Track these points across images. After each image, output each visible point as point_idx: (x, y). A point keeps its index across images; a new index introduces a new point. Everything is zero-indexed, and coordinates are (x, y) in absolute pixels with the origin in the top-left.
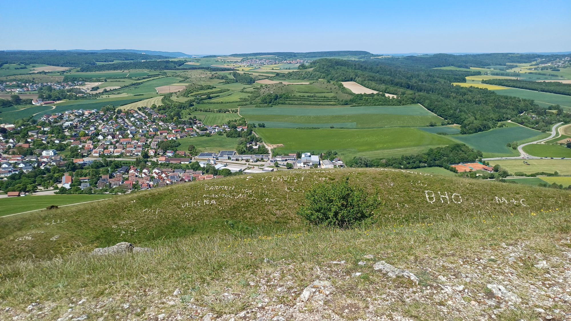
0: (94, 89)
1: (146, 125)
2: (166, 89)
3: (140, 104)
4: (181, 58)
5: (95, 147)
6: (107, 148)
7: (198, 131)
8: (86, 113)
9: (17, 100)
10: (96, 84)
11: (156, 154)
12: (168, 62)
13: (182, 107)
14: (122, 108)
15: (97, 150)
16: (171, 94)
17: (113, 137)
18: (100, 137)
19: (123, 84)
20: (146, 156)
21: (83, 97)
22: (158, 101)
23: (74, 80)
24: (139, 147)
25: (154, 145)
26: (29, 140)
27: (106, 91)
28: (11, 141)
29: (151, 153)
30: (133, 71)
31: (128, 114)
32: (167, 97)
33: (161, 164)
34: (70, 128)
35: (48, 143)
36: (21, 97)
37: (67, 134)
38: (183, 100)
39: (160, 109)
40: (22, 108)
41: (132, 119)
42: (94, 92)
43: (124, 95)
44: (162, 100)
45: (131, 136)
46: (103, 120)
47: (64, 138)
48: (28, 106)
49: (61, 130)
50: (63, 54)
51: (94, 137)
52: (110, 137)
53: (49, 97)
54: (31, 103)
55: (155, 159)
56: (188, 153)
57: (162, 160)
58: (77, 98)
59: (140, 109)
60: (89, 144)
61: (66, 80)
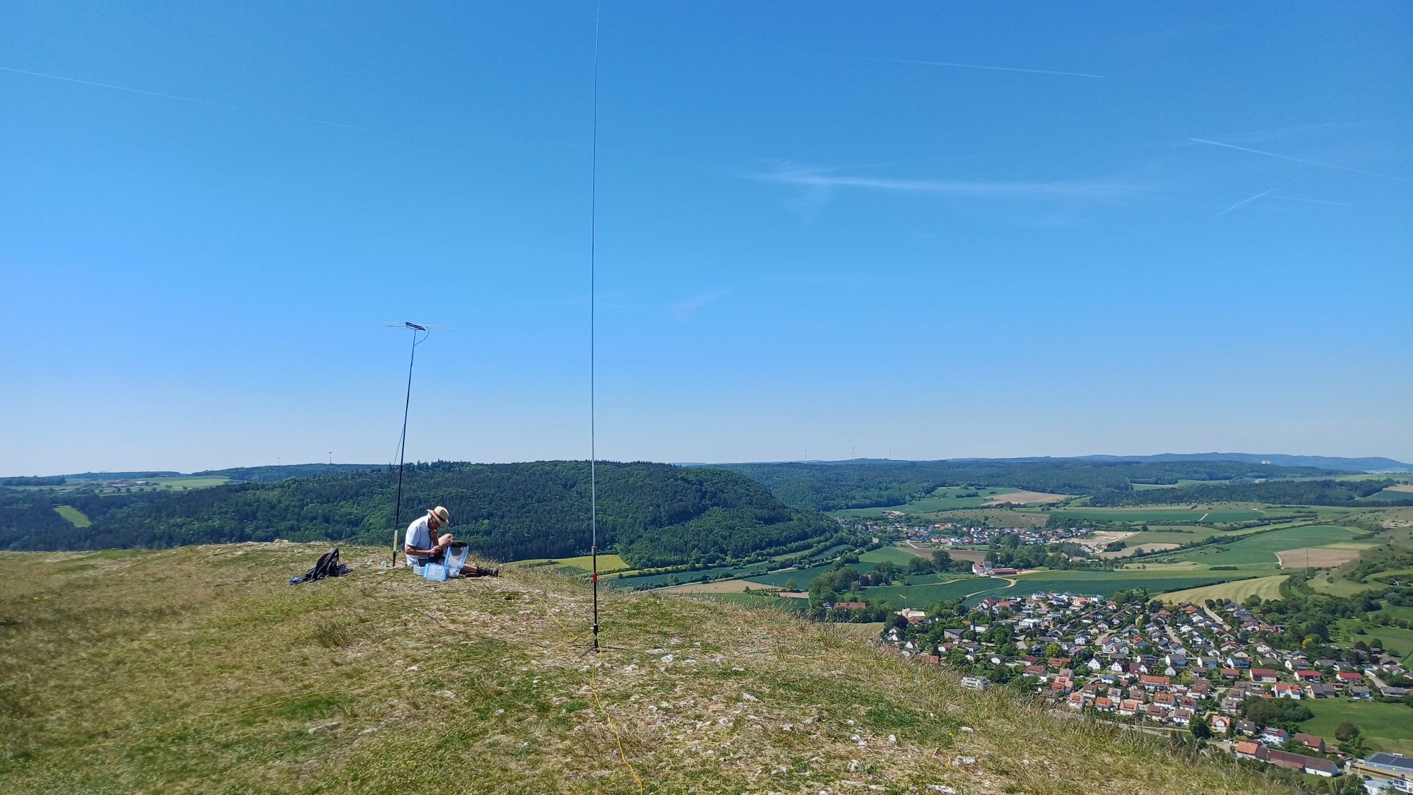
0: (1113, 547)
1: (1218, 647)
2: (1296, 558)
3: (1216, 593)
4: (1376, 475)
5: (1077, 687)
6: (1103, 694)
7: (1380, 684)
8: (1077, 603)
9: (944, 562)
10: (1121, 536)
11: (1233, 731)
12: (1326, 484)
13: (1337, 608)
14: (1165, 598)
15: (1081, 694)
16: (1313, 572)
17: (1126, 669)
18: (1094, 664)
19: (1187, 540)
20: (1203, 730)
21: (1082, 566)
22: (1268, 588)
23: (1071, 523)
24: (1188, 703)
25: (1230, 702)
26: (942, 649)
27: (1140, 554)
28: (909, 645)
29: (1220, 726)
30: (1220, 507)
31: (1178, 615)
32: (1298, 579)
33: (1241, 761)
34: (1029, 633)
35: (977, 660)
36: (952, 557)
37: (1021, 645)
38: (1346, 590)
39: (1269, 608)
40: (948, 579)
41: (1185, 629)
42: (1111, 556)
43: (1186, 567)
44: (1283, 586)
45: (1170, 671)
46: (1111, 625)
47: (1012, 654)
48: (963, 576)
49: (1009, 636)
50: (1060, 464)
51: (1078, 663)
52: (1116, 667)
53: (1008, 560)
54: (969, 570)
55: (1226, 745)
56: (1332, 744)
57: (1245, 749)
58: (1067, 566)
59: (1211, 605)
60: (1064, 678)
61: (1052, 523)
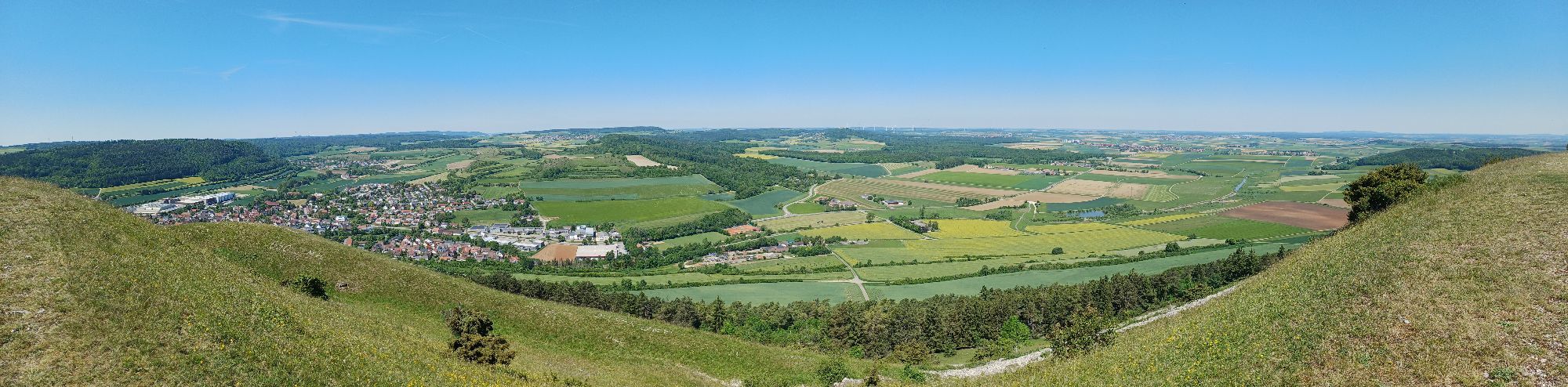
0: (393, 166)
1: (428, 198)
2: (452, 166)
3: (428, 180)
4: (476, 138)
5: (379, 216)
6: (389, 218)
7: (475, 204)
8: (380, 186)
9: (330, 174)
10: (397, 162)
11: (432, 225)
12: (463, 141)
13: (463, 181)
14: (410, 182)
15: (380, 218)
16: (457, 170)
17: (396, 208)
18: (385, 208)
19: (419, 162)
20: (422, 226)
21: (382, 173)
22: (444, 177)
23: (378, 158)
24: (417, 218)
25: (431, 214)
26: (329, 207)
27: (402, 168)
28: (316, 206)
29: (427, 224)
30: (430, 150)
31: (415, 188)
32: (452, 174)
33: (434, 235)
34: (361, 199)
35: (342, 210)
36: (333, 172)
37: (359, 204)
38: (466, 175)
39: (445, 183)
40: (331, 181)
41: (417, 193)
42: (392, 169)
43: (419, 171)
44: (448, 176)
45: (412, 208)
46: (392, 193)
47: (355, 207)
48: (338, 179)
49: (354, 200)
50: (375, 136)
51: (379, 208)
52: (393, 208)
53: (354, 173)
54: (340, 177)
55: (429, 230)
56: (461, 224)
57: (436, 231)
58: (377, 173)
59: (426, 183)
60: (375, 213)
61: (372, 158)
